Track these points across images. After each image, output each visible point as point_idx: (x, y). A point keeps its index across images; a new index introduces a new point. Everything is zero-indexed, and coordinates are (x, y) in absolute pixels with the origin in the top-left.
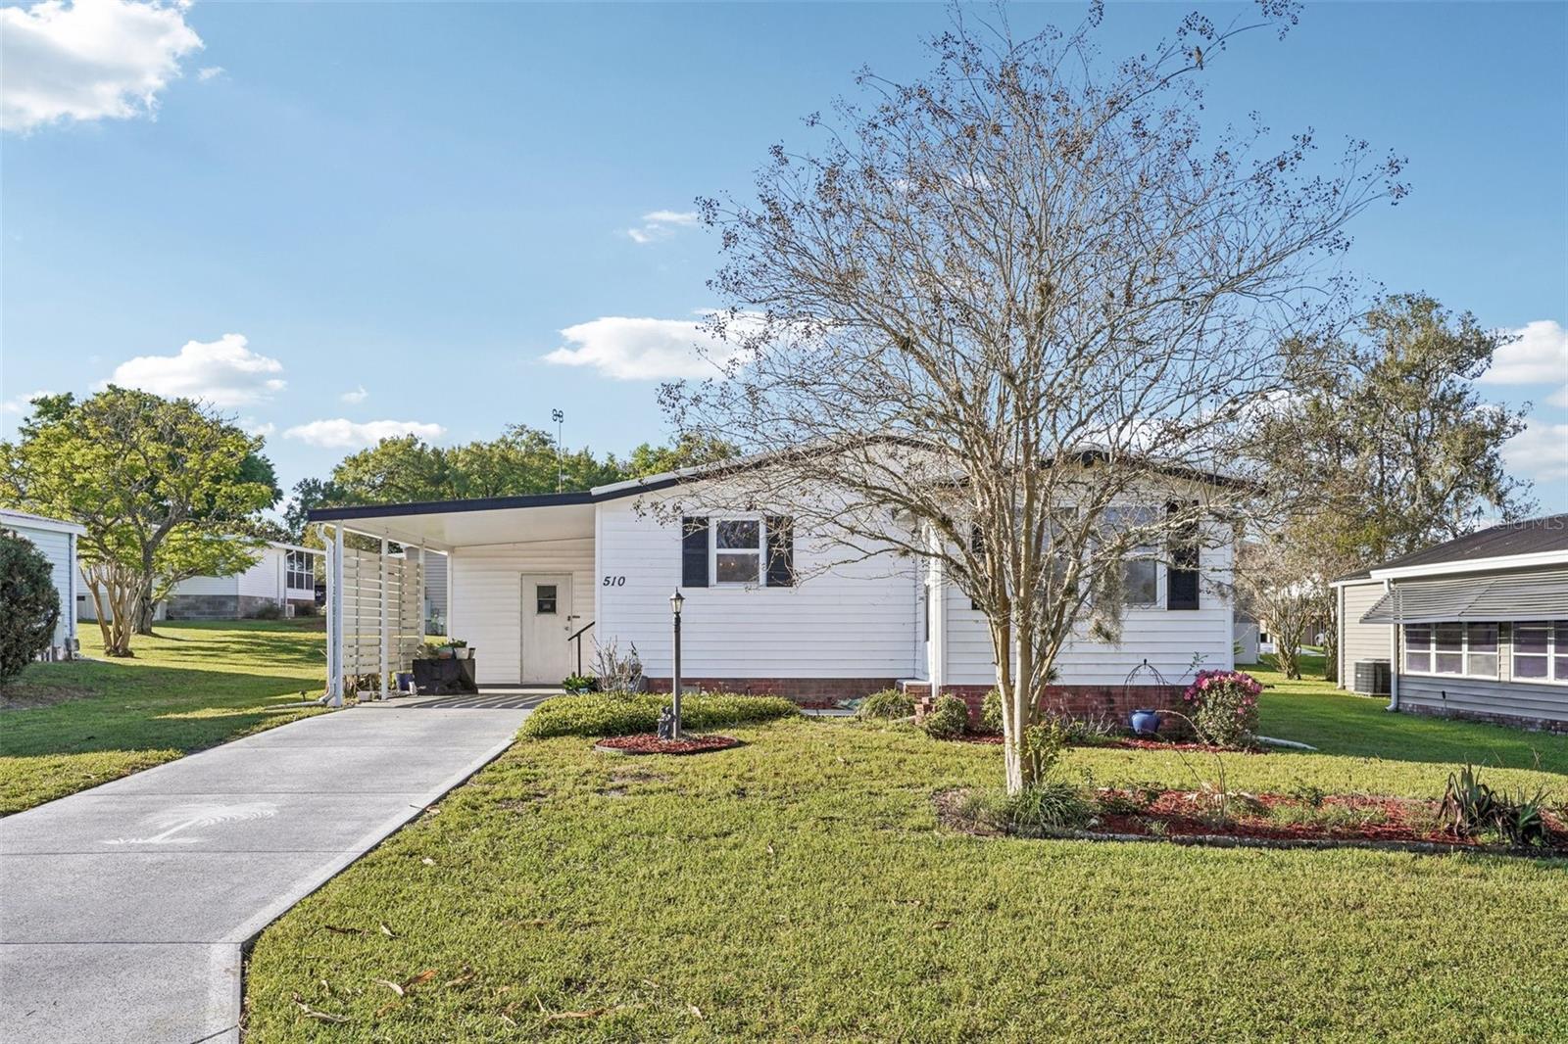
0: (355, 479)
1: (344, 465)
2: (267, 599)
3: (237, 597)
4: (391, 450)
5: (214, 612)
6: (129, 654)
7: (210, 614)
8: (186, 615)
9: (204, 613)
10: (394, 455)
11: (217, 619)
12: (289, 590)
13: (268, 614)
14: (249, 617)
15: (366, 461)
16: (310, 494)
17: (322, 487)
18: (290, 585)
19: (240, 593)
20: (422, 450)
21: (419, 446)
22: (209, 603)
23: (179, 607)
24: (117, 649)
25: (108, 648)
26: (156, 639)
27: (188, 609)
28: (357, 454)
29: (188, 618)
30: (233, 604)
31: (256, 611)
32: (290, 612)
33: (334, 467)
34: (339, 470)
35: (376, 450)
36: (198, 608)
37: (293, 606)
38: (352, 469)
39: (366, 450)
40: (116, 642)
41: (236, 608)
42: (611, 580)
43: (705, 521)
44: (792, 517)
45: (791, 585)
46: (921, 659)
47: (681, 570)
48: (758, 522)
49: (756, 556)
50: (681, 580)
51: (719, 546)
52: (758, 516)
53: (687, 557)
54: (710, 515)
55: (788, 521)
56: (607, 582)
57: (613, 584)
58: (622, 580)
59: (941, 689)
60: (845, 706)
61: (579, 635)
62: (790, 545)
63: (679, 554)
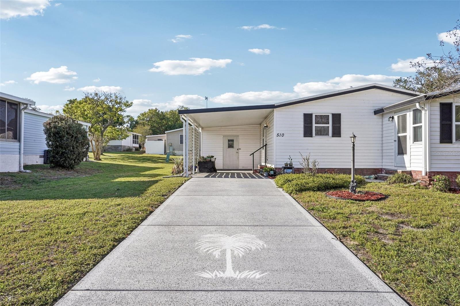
0: (143, 119)
1: (140, 115)
2: (128, 146)
3: (121, 146)
4: (151, 112)
5: (116, 149)
6: (100, 160)
7: (115, 150)
8: (109, 150)
9: (113, 150)
10: (152, 113)
11: (116, 151)
12: (133, 144)
13: (129, 150)
14: (124, 151)
15: (145, 114)
16: (132, 122)
17: (135, 121)
18: (133, 143)
19: (122, 145)
20: (159, 112)
21: (158, 111)
22: (114, 147)
23: (107, 148)
24: (97, 158)
25: (95, 158)
26: (104, 156)
27: (109, 149)
28: (143, 113)
29: (109, 151)
30: (120, 147)
31: (126, 149)
32: (134, 149)
33: (138, 116)
34: (139, 117)
35: (148, 112)
36: (112, 148)
37: (134, 148)
38: (142, 116)
39: (145, 112)
40: (97, 157)
41: (121, 148)
42: (279, 135)
43: (311, 115)
44: (341, 114)
45: (340, 137)
46: (394, 162)
47: (303, 131)
48: (329, 115)
49: (328, 127)
50: (303, 135)
51: (316, 124)
52: (329, 113)
53: (305, 127)
54: (313, 113)
55: (339, 115)
56: (278, 136)
57: (280, 136)
58: (283, 135)
59: (428, 173)
60: (367, 178)
61: (253, 154)
62: (340, 123)
63: (303, 126)
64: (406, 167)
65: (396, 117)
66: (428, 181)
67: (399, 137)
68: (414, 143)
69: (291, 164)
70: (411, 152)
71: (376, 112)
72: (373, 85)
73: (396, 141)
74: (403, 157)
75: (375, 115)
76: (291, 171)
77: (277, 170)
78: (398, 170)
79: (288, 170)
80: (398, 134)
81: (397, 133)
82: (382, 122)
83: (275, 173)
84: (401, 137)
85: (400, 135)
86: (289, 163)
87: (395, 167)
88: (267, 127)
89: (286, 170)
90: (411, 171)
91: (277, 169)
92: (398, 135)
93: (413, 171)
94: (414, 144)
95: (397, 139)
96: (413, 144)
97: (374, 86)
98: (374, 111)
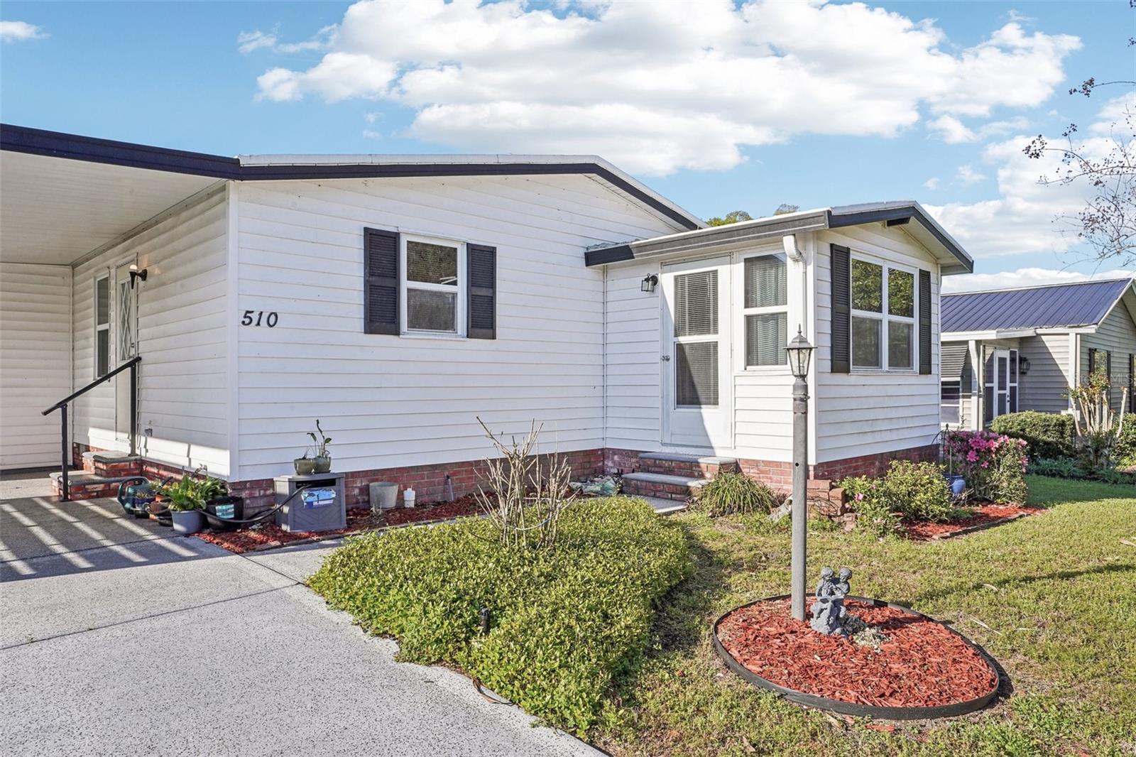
42: (255, 317)
43: (394, 238)
44: (495, 248)
45: (494, 337)
46: (660, 428)
47: (362, 307)
48: (456, 249)
49: (454, 295)
50: (360, 324)
51: (411, 277)
52: (457, 241)
53: (370, 289)
54: (401, 230)
55: (492, 252)
56: (247, 321)
57: (258, 324)
58: (273, 319)
59: (811, 469)
60: (597, 492)
61: (62, 405)
62: (492, 285)
63: (359, 284)
64: (712, 448)
65: (667, 281)
66: (838, 499)
67: (680, 348)
68: (748, 367)
69: (322, 461)
70: (737, 399)
71: (592, 258)
72: (592, 161)
73: (668, 360)
74: (701, 413)
75: (587, 265)
76: (334, 496)
77: (244, 495)
78: (700, 460)
79: (316, 493)
80: (676, 335)
81: (672, 333)
82: (604, 293)
83: (239, 513)
84: (687, 347)
85: (684, 340)
86: (311, 455)
87: (664, 444)
88: (144, 275)
89: (310, 495)
90: (737, 462)
91: (245, 488)
92: (675, 340)
93: (747, 461)
94: (750, 373)
95: (672, 354)
96: (746, 373)
97: (594, 164)
98: (585, 253)
